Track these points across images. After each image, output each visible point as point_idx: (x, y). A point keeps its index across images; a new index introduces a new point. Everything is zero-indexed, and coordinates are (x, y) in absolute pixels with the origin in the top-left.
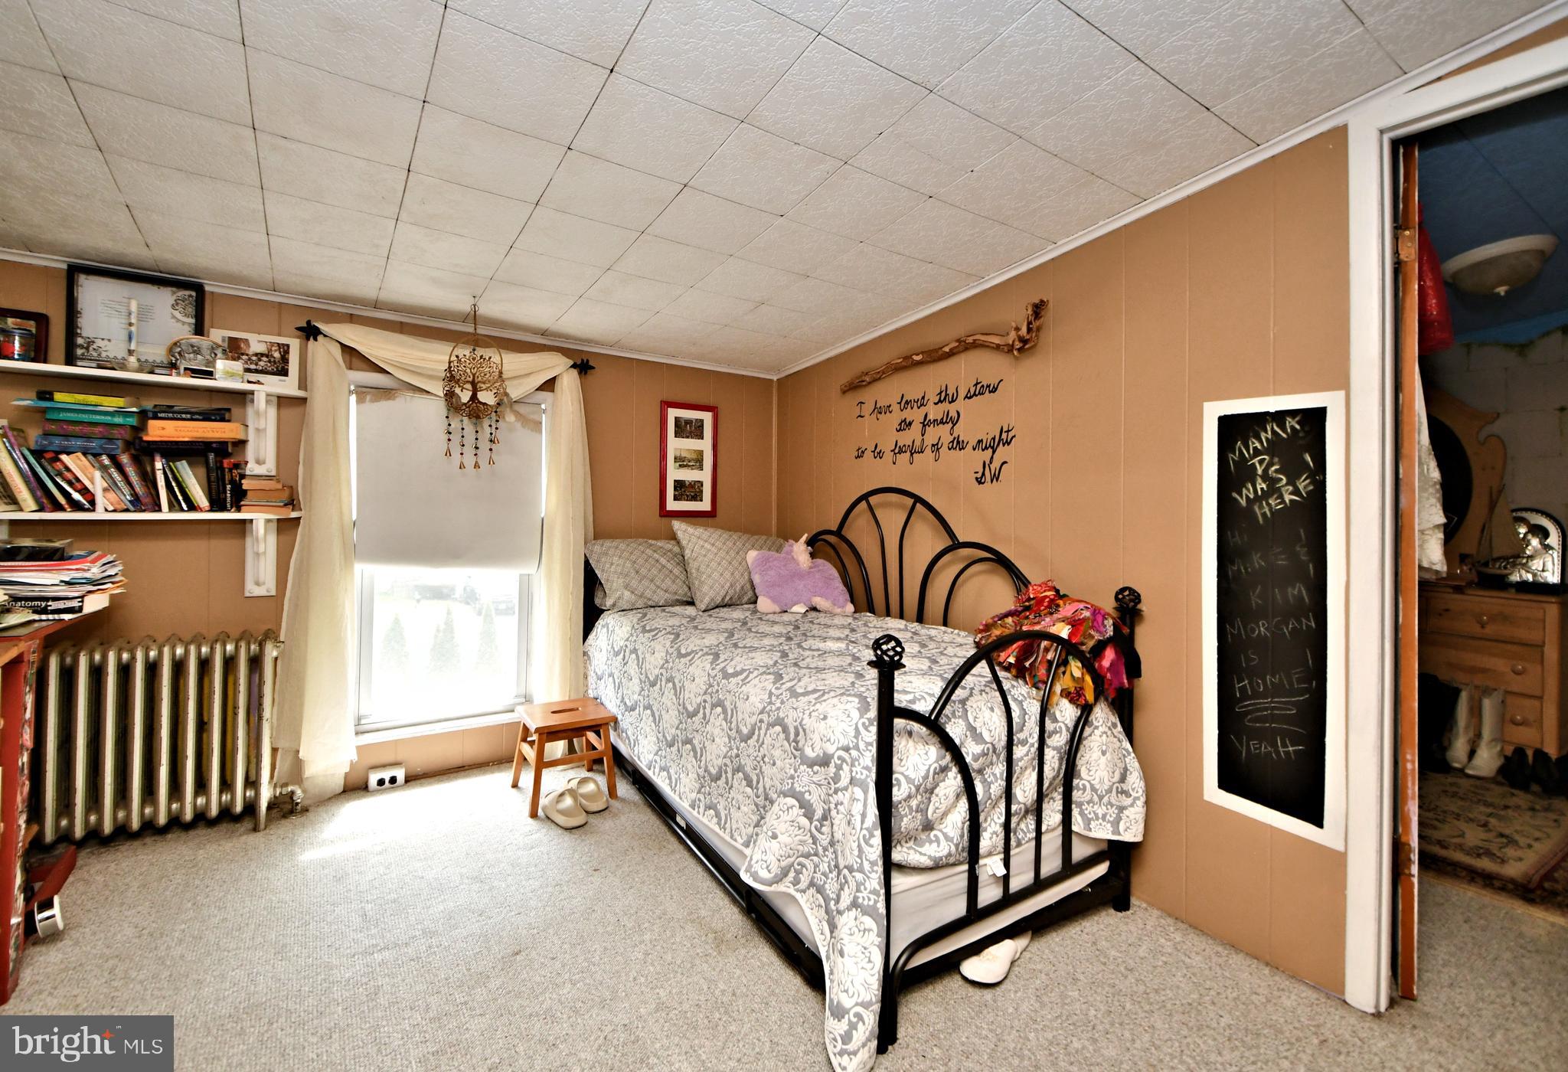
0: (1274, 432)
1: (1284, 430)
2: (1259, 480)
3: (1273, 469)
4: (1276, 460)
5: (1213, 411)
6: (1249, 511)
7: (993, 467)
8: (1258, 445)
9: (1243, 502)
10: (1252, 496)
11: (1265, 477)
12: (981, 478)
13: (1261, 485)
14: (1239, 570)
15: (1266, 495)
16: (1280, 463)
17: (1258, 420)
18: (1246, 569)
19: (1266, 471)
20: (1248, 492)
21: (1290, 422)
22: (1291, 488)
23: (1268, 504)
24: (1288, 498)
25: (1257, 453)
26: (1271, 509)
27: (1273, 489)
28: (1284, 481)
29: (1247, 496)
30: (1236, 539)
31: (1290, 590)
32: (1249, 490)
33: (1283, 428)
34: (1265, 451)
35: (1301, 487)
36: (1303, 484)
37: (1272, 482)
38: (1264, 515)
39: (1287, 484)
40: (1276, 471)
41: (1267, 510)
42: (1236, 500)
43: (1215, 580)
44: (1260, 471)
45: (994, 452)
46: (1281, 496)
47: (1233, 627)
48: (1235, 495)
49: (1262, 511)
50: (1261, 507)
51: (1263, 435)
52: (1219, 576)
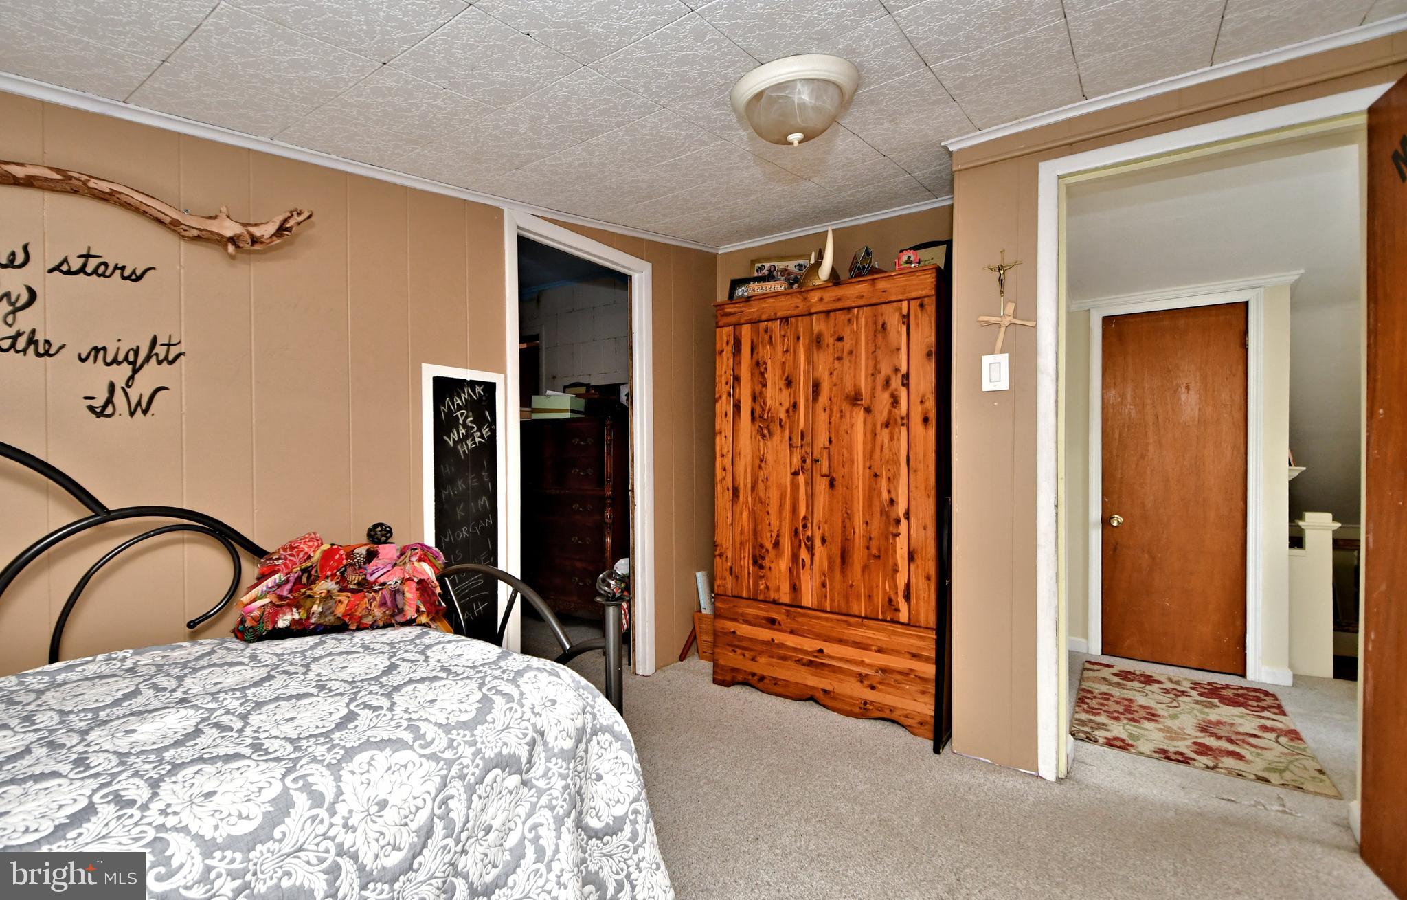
0: (469, 395)
1: (475, 393)
2: (461, 427)
3: (469, 420)
4: (471, 414)
5: (430, 372)
6: (455, 449)
7: (134, 394)
8: (459, 402)
9: (451, 443)
10: (456, 439)
11: (464, 425)
12: (105, 407)
13: (462, 431)
14: (450, 494)
15: (466, 438)
16: (474, 416)
17: (459, 384)
18: (454, 492)
19: (465, 421)
20: (455, 436)
21: (479, 389)
22: (479, 434)
23: (467, 445)
24: (477, 440)
25: (459, 408)
26: (468, 448)
27: (469, 435)
28: (475, 429)
29: (454, 439)
30: (447, 471)
31: (479, 502)
32: (454, 434)
33: (474, 391)
34: (465, 407)
35: (484, 433)
36: (485, 431)
37: (469, 429)
38: (464, 452)
39: (477, 431)
40: (471, 422)
41: (466, 448)
42: (446, 441)
43: (433, 503)
44: (461, 422)
45: (135, 371)
46: (474, 439)
47: (445, 537)
48: (445, 438)
49: (462, 449)
50: (462, 447)
51: (463, 395)
52: (436, 501)
